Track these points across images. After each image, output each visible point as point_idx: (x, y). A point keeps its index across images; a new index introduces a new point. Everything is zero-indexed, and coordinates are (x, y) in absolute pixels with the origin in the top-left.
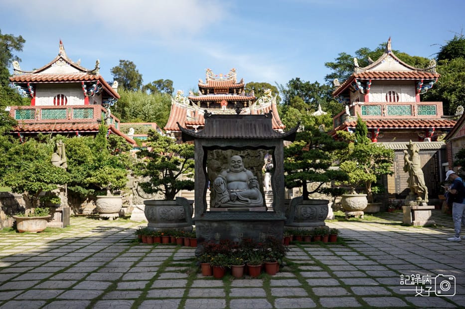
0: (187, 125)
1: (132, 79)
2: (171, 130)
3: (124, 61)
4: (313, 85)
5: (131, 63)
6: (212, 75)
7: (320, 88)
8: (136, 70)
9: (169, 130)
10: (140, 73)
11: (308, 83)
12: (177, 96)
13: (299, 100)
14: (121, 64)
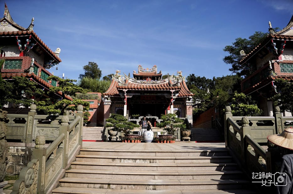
0: (118, 89)
1: (95, 73)
2: (108, 95)
3: (91, 63)
4: (202, 78)
5: (95, 64)
6: (142, 69)
7: (206, 80)
8: (98, 68)
9: (106, 95)
10: (100, 70)
11: (199, 77)
12: (116, 74)
13: (194, 87)
14: (89, 64)
